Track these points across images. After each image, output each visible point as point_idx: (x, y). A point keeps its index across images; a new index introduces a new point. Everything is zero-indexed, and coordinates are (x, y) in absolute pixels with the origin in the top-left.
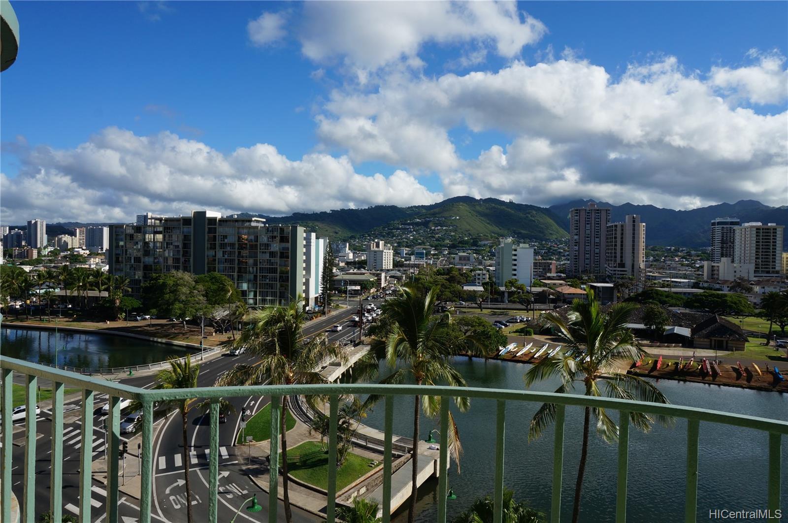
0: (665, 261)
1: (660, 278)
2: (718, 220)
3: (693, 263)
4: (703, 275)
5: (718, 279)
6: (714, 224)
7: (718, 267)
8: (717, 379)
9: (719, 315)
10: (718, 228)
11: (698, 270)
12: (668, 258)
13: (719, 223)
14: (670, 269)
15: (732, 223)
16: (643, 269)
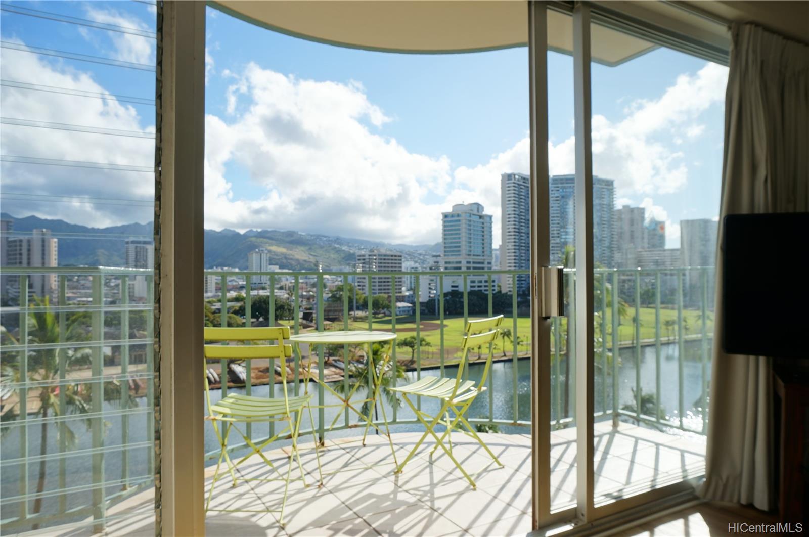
0: (78, 281)
1: (74, 298)
2: (132, 239)
3: (109, 282)
4: (118, 293)
5: (133, 296)
6: (127, 243)
7: (133, 285)
8: (140, 391)
9: (138, 330)
10: (132, 247)
11: (114, 289)
12: (81, 278)
13: (133, 242)
14: (84, 288)
15: (145, 243)
16: (55, 290)
